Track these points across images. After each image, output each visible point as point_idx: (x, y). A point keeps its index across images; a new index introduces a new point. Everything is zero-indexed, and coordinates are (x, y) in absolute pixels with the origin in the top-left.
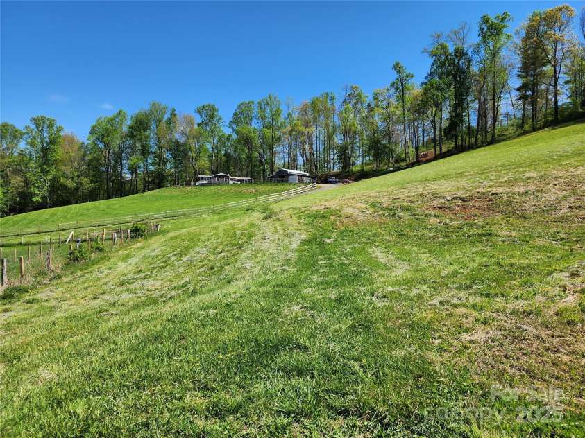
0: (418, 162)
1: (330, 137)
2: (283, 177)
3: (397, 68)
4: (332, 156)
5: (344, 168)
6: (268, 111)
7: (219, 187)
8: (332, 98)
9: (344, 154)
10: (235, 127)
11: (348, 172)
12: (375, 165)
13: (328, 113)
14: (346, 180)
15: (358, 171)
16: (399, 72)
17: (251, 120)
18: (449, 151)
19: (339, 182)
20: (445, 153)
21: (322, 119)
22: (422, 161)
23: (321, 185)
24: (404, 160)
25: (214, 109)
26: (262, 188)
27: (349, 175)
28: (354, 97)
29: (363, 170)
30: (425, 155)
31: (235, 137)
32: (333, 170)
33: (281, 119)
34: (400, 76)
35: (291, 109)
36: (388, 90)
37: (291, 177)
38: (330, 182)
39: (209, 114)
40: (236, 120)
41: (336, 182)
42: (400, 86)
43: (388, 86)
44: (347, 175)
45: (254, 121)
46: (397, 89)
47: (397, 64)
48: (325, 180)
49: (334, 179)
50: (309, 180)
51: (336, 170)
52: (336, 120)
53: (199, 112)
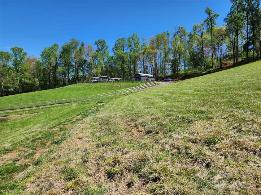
0: (221, 68)
1: (166, 55)
2: (138, 77)
3: (208, 11)
4: (167, 66)
5: (174, 72)
6: (133, 43)
7: (102, 84)
8: (168, 34)
9: (175, 64)
10: (115, 51)
11: (177, 74)
12: (193, 71)
13: (165, 42)
14: (176, 79)
15: (183, 74)
16: (209, 14)
17: (124, 47)
18: (242, 61)
19: (172, 80)
20: (240, 62)
21: (162, 46)
22: (224, 68)
23: (160, 82)
24: (212, 67)
25: (104, 42)
26: (125, 84)
27: (178, 76)
28: (180, 32)
29: (185, 74)
30: (226, 64)
31: (115, 57)
32: (168, 74)
33: (140, 46)
34: (210, 16)
35: (145, 41)
36: (202, 25)
37: (142, 78)
38: (166, 81)
39: (101, 45)
40: (116, 48)
41: (169, 81)
42: (210, 22)
43: (202, 22)
44: (176, 77)
45: (126, 48)
46: (208, 24)
47: (208, 9)
48: (163, 80)
49: (168, 79)
50: (153, 79)
51: (169, 74)
52: (170, 45)
53: (96, 44)
